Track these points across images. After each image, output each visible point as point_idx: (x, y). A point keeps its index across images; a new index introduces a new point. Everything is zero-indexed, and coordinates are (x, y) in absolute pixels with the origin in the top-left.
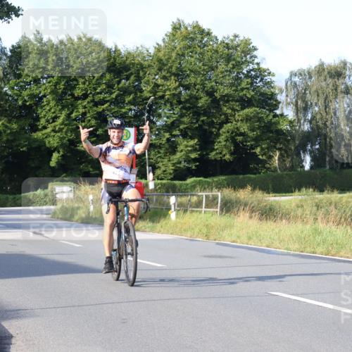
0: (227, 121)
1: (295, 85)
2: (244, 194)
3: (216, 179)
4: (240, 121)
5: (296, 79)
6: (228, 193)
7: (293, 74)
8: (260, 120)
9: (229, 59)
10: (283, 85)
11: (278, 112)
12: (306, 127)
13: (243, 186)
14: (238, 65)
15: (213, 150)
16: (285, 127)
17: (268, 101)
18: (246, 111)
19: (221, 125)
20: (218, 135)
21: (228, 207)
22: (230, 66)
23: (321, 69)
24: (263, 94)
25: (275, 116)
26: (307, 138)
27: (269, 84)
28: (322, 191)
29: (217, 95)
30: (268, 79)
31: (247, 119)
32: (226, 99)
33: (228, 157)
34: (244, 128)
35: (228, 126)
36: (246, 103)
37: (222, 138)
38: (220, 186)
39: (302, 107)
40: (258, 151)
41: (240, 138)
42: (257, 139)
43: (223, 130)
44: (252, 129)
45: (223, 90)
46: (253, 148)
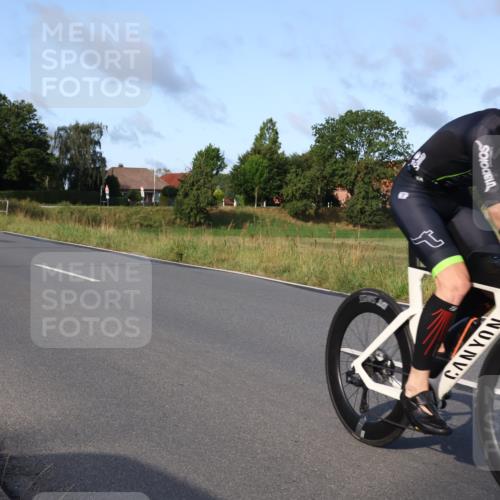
0: (15, 155)
1: (61, 136)
2: (24, 203)
3: (7, 192)
4: (24, 156)
5: (62, 133)
6: (14, 201)
7: (59, 129)
8: (37, 156)
9: (18, 115)
10: (53, 135)
11: (49, 152)
12: (67, 162)
13: (24, 198)
14: (24, 121)
15: (5, 173)
16: (53, 162)
17: (42, 144)
18: (29, 150)
19: (11, 158)
20: (10, 164)
21: (13, 209)
22: (19, 120)
23: (76, 128)
24: (40, 140)
25: (48, 154)
26: (68, 170)
27: (45, 134)
28: (74, 203)
29: (10, 138)
30: (44, 130)
31: (28, 155)
32: (16, 141)
33: (15, 178)
34: (27, 161)
35: (16, 159)
36: (28, 145)
37: (12, 166)
38: (8, 197)
39: (65, 149)
40: (35, 176)
41: (24, 167)
42: (35, 168)
43: (12, 161)
44: (32, 162)
45: (14, 135)
46: (32, 173)
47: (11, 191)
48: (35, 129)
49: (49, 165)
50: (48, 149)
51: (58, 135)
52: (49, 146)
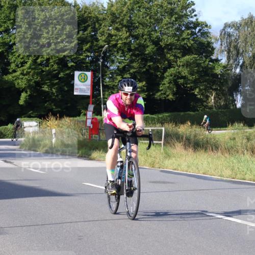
0: (170, 66)
2: (184, 129)
3: (160, 116)
4: (181, 66)
5: (230, 30)
6: (170, 127)
7: (227, 26)
8: (198, 65)
9: (171, 12)
11: (214, 57)
14: (180, 17)
15: (159, 91)
16: (218, 71)
17: (205, 49)
18: (187, 57)
19: (165, 70)
20: (163, 78)
21: (171, 138)
22: (173, 19)
24: (201, 44)
25: (212, 61)
27: (205, 34)
29: (162, 44)
30: (205, 30)
31: (187, 65)
32: (170, 47)
33: (171, 97)
34: (185, 72)
35: (171, 71)
36: (186, 51)
37: (166, 81)
40: (196, 91)
41: (181, 81)
42: (196, 82)
43: (167, 74)
44: (192, 74)
45: (167, 40)
46: (192, 89)
47: (167, 115)
48: (195, 28)
49: (216, 75)
50: (212, 53)
51: (225, 34)
52: (213, 49)
